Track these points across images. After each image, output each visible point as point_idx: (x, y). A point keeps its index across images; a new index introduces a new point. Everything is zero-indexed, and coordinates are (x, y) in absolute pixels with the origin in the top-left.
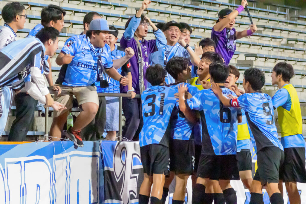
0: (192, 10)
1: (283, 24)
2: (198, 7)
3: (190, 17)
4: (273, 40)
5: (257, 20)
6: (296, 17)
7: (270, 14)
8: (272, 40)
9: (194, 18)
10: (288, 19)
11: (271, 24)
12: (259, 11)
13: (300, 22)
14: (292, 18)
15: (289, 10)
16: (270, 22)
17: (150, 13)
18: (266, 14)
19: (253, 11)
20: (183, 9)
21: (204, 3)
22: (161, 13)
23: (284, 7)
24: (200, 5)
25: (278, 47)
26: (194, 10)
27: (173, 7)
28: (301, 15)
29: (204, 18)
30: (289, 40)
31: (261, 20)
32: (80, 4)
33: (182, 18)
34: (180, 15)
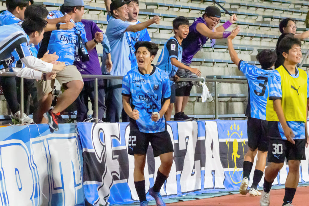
4: (249, 17)
8: (247, 18)
25: (254, 24)
30: (264, 17)
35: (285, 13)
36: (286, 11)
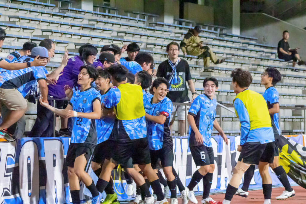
0: (60, 18)
1: (142, 30)
2: (65, 15)
3: (58, 24)
5: (119, 26)
6: (154, 24)
7: (130, 21)
9: (61, 24)
10: (147, 25)
11: (132, 30)
12: (120, 18)
13: (157, 28)
14: (150, 24)
15: (148, 17)
16: (130, 28)
17: (21, 21)
18: (127, 21)
19: (115, 18)
20: (52, 16)
21: (71, 11)
22: (32, 20)
23: (143, 15)
24: (67, 13)
26: (61, 17)
27: (43, 15)
28: (159, 21)
29: (71, 24)
30: (148, 44)
31: (122, 27)
33: (51, 25)
34: (49, 23)
36: (167, 39)
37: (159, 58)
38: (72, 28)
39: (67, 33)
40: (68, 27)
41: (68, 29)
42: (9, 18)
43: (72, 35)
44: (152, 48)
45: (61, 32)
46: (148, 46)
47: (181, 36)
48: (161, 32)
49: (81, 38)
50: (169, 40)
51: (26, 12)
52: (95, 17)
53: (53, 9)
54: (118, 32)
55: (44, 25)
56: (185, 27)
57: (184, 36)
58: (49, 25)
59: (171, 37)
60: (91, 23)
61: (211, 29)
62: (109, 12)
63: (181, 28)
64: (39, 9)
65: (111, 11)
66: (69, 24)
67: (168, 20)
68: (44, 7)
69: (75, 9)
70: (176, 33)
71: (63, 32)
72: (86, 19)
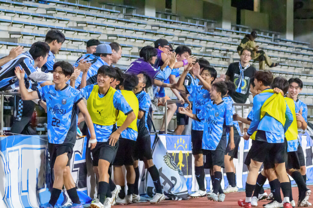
0: (125, 23)
1: (202, 35)
2: (130, 21)
3: (123, 29)
5: (180, 31)
6: (213, 29)
7: (191, 27)
9: (126, 30)
10: (206, 30)
11: (192, 35)
12: (181, 24)
13: (216, 33)
14: (209, 30)
15: (207, 23)
16: (191, 33)
17: (88, 26)
18: (187, 27)
19: (176, 24)
20: (117, 22)
21: (135, 17)
22: (98, 26)
23: (202, 21)
24: (131, 19)
25: (198, 54)
26: (126, 23)
27: (109, 21)
28: (217, 27)
29: (135, 30)
30: (207, 48)
31: (183, 32)
32: (29, 18)
33: (116, 30)
34: (114, 28)
35: (224, 45)
36: (225, 43)
37: (218, 61)
38: (135, 33)
39: (131, 37)
40: (132, 32)
41: (132, 34)
42: (76, 24)
43: (135, 40)
44: (211, 52)
45: (126, 37)
46: (207, 50)
47: (238, 41)
48: (220, 37)
49: (144, 43)
50: (227, 44)
51: (93, 18)
52: (157, 23)
53: (118, 15)
54: (179, 37)
55: (109, 30)
56: (242, 32)
57: (240, 41)
58: (114, 30)
59: (228, 42)
60: (153, 28)
61: (266, 35)
62: (171, 19)
63: (238, 34)
64: (105, 15)
65: (172, 17)
66: (133, 29)
67: (226, 26)
68: (109, 14)
69: (138, 15)
70: (233, 38)
71: (127, 37)
72: (149, 25)
